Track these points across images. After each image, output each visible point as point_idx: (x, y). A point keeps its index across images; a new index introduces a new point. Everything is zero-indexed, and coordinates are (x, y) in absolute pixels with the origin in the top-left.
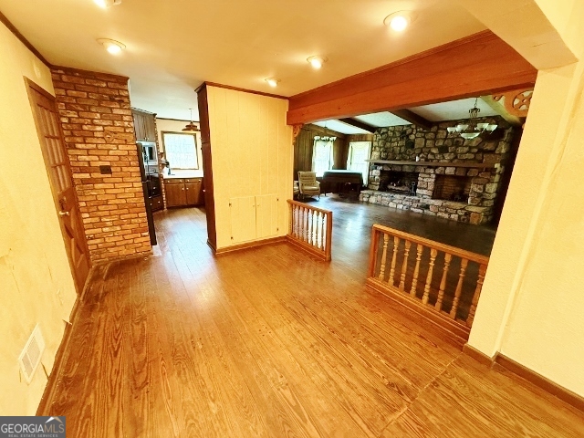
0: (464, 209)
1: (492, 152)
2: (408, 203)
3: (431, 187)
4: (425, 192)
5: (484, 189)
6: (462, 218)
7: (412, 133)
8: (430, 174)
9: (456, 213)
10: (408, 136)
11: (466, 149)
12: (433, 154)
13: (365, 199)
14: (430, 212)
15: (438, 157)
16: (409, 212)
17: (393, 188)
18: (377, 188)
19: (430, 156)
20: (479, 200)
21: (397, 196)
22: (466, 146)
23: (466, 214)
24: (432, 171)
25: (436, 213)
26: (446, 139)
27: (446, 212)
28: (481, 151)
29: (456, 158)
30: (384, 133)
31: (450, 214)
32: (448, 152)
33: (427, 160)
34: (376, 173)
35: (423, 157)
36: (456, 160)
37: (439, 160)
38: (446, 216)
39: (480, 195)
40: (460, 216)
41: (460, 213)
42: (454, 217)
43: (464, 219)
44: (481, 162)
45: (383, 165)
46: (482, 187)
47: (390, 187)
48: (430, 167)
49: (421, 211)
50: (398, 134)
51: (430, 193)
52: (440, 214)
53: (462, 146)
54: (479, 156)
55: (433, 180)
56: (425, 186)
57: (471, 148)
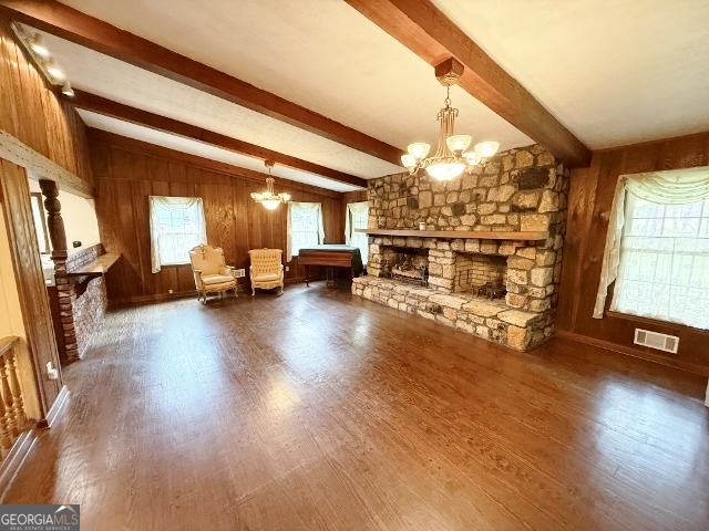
0: (496, 317)
1: (533, 210)
2: (412, 302)
3: (448, 273)
4: (439, 281)
5: (529, 278)
6: (496, 333)
7: (413, 185)
8: (443, 251)
9: (485, 324)
10: (409, 191)
11: (492, 207)
12: (444, 217)
13: (359, 292)
14: (445, 320)
15: (453, 221)
16: (415, 316)
17: (398, 272)
18: (377, 272)
19: (442, 222)
20: (522, 299)
21: (400, 288)
22: (491, 202)
23: (500, 328)
24: (445, 246)
25: (455, 321)
26: (459, 192)
27: (468, 321)
28: (515, 209)
29: (478, 223)
30: (379, 187)
31: (476, 325)
32: (465, 213)
33: (438, 228)
34: (375, 248)
35: (432, 223)
36: (478, 228)
37: (454, 227)
38: (469, 329)
39: (523, 291)
40: (490, 332)
41: (492, 324)
42: (483, 331)
43: (498, 338)
44: (517, 229)
45: (382, 236)
46: (524, 274)
47: (395, 271)
48: (443, 240)
49: (430, 316)
50: (396, 188)
51: (448, 283)
52: (460, 324)
53: (485, 202)
54: (513, 219)
55: (449, 261)
56: (439, 272)
57: (498, 204)
